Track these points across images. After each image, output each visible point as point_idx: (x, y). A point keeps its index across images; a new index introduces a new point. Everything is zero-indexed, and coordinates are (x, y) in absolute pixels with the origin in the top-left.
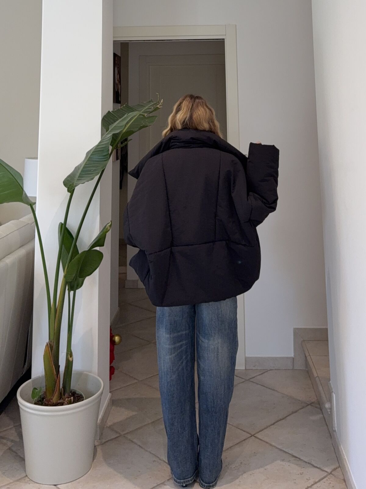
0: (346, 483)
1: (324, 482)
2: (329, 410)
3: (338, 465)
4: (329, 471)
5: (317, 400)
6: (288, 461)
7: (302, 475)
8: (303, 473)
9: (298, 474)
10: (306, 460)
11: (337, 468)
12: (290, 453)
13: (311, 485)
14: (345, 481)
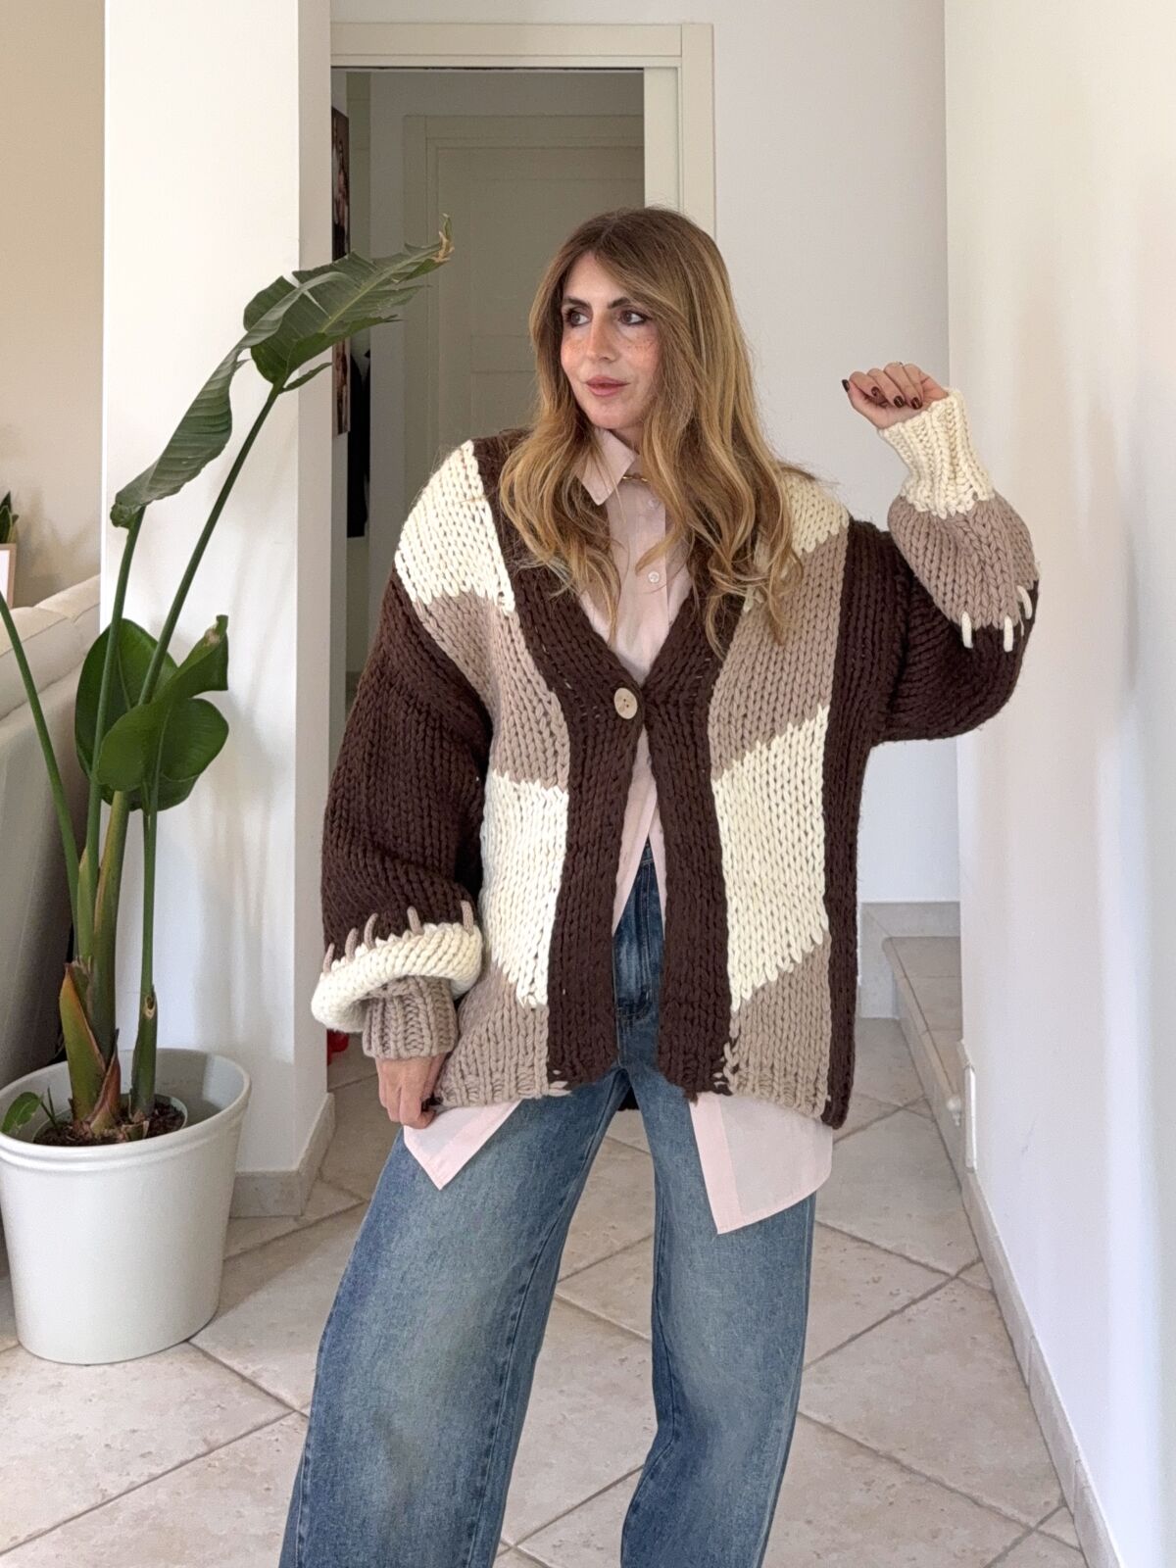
4: (952, 1271)
6: (840, 1251)
7: (880, 1283)
8: (880, 1278)
9: (868, 1282)
13: (900, 1306)
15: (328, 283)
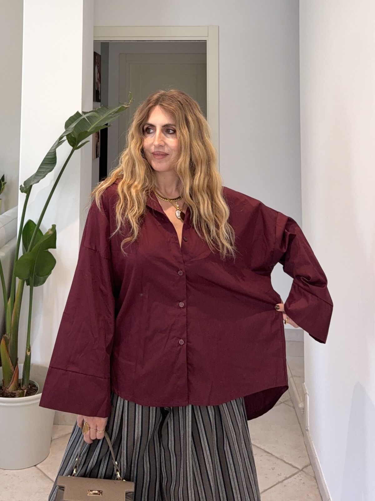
0: (317, 480)
1: (295, 478)
2: (302, 410)
3: (309, 462)
4: (300, 468)
5: (290, 398)
6: (260, 456)
7: (274, 470)
8: (274, 468)
9: (270, 469)
10: (278, 456)
11: (308, 466)
12: (262, 448)
13: (282, 480)
14: (316, 478)
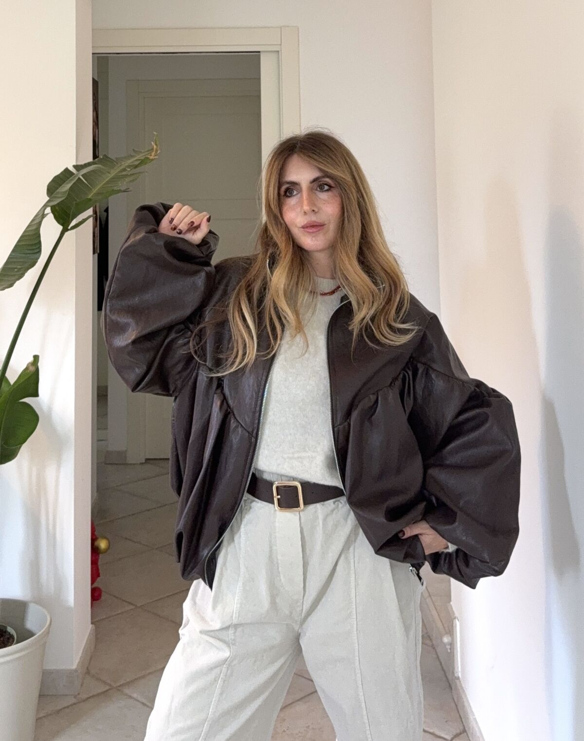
2: (448, 647)
3: (461, 727)
4: (449, 737)
11: (461, 734)
15: (93, 171)
